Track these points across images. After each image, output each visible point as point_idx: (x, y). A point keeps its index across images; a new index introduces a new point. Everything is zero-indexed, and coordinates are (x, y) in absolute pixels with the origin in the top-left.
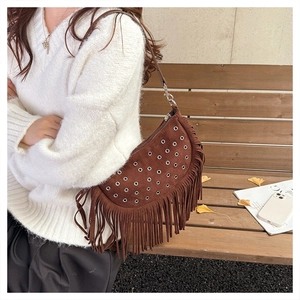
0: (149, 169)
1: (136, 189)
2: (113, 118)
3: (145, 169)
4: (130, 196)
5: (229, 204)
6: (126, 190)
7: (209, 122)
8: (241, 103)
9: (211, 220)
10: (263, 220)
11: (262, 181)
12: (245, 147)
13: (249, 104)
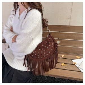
0: (42, 49)
1: (38, 54)
2: (31, 36)
3: (41, 49)
4: (36, 56)
5: (71, 64)
6: (36, 54)
7: (64, 41)
8: (73, 36)
9: (66, 68)
10: (80, 68)
11: (79, 57)
12: (74, 48)
13: (76, 36)
